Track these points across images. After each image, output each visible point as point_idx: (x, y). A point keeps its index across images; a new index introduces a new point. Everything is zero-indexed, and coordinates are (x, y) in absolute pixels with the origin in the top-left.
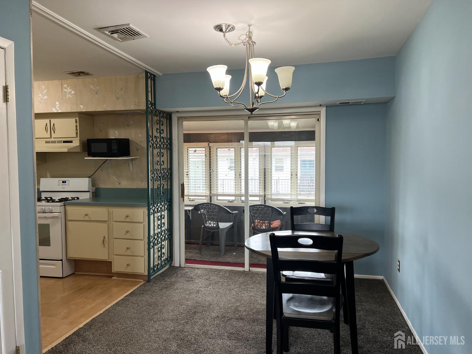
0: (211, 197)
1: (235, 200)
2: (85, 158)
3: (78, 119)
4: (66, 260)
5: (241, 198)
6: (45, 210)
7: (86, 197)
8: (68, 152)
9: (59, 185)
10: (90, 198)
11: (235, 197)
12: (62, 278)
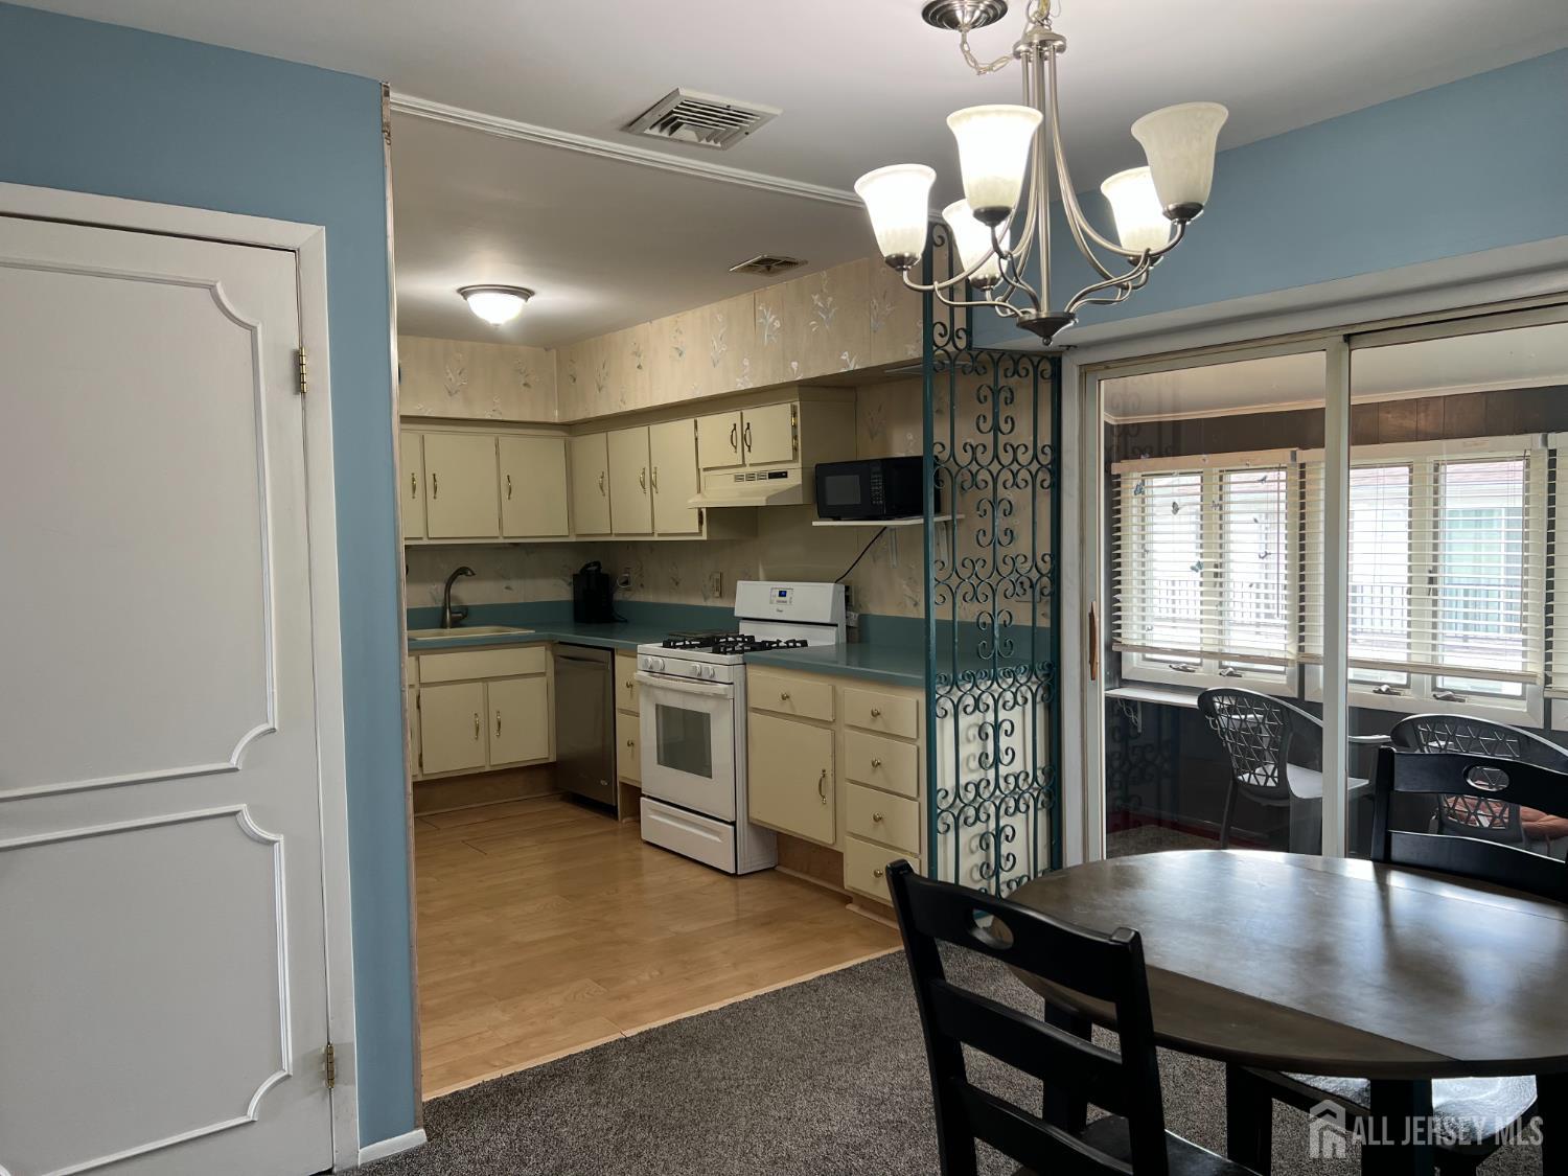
0: (1302, 667)
1: (1407, 686)
2: (814, 523)
3: (797, 404)
4: (746, 824)
5: (1434, 682)
6: (700, 674)
7: (825, 640)
8: (767, 506)
9: (771, 603)
10: (837, 644)
11: (1409, 672)
12: (735, 875)
